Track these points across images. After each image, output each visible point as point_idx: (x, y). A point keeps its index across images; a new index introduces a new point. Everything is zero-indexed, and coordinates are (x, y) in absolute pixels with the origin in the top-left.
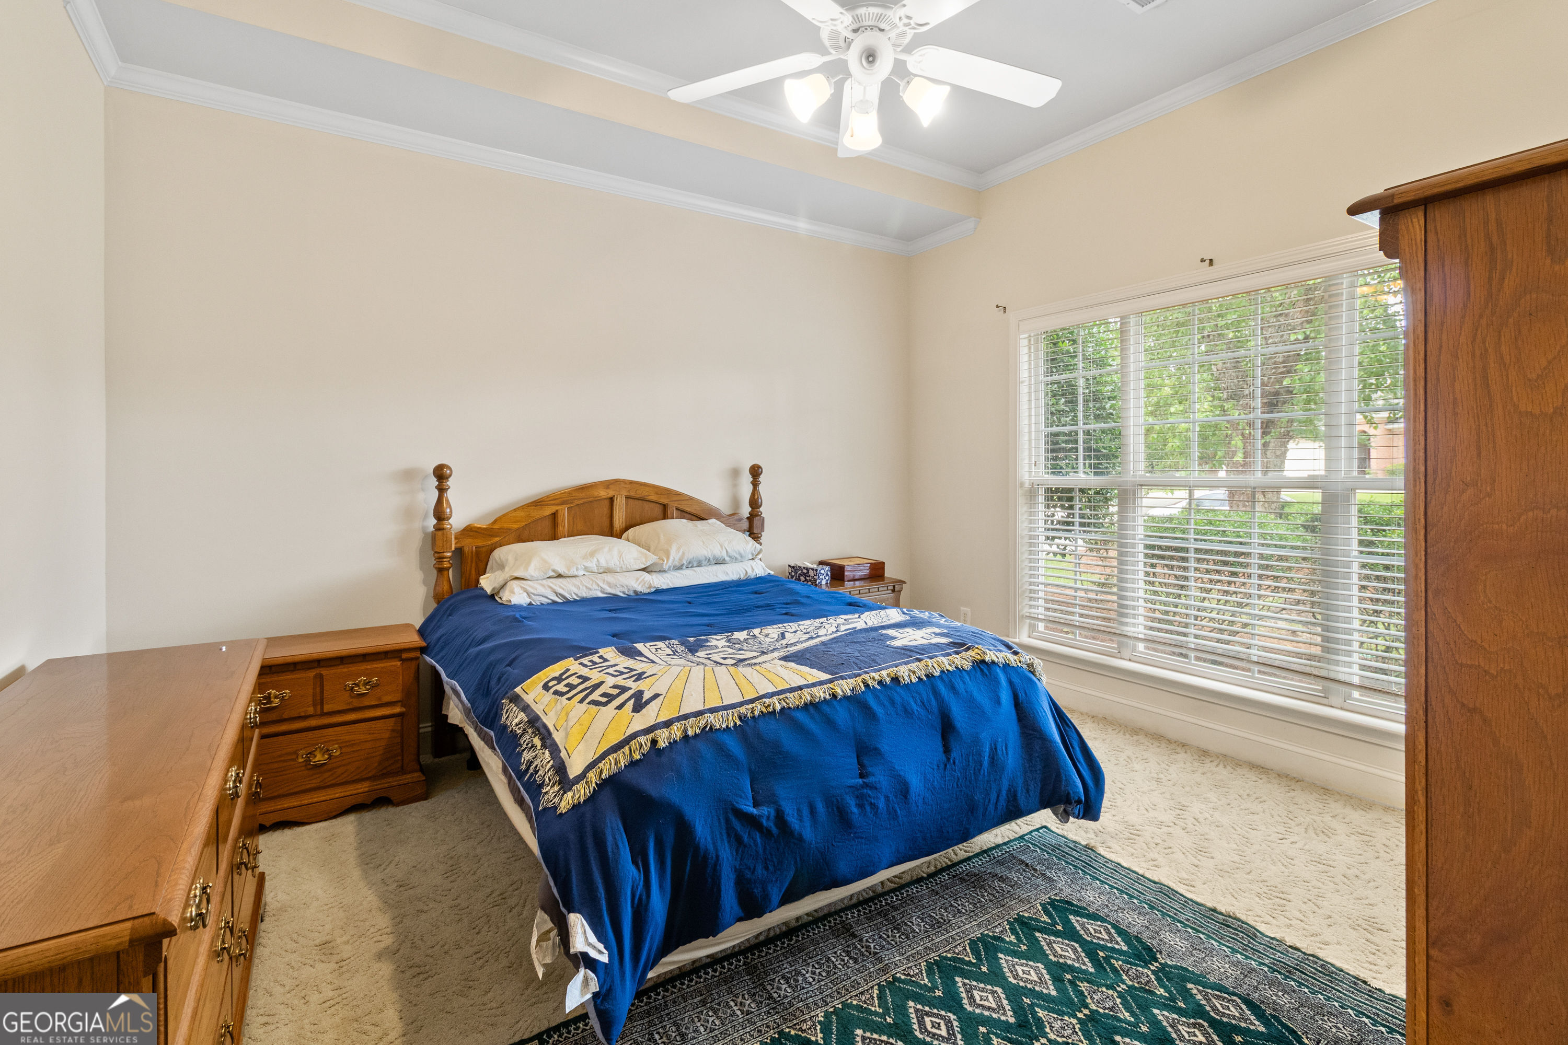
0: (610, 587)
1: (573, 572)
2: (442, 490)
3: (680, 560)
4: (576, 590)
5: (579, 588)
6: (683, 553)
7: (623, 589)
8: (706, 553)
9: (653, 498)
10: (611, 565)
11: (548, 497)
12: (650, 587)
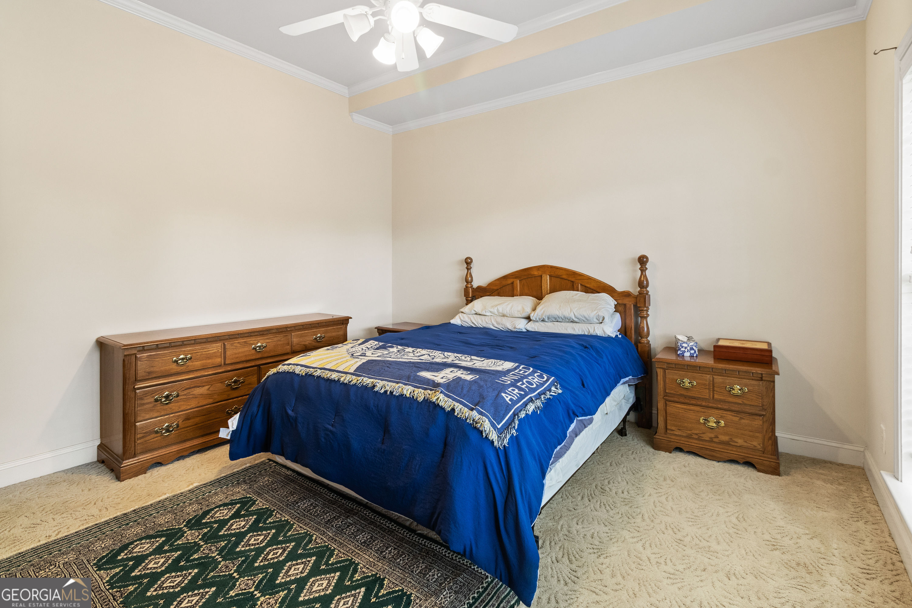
0: (497, 324)
1: (484, 313)
2: (468, 269)
3: (542, 315)
4: (480, 322)
5: (482, 321)
6: (544, 312)
7: (502, 326)
8: (558, 314)
9: (564, 277)
10: (505, 313)
11: (509, 274)
12: (515, 328)
